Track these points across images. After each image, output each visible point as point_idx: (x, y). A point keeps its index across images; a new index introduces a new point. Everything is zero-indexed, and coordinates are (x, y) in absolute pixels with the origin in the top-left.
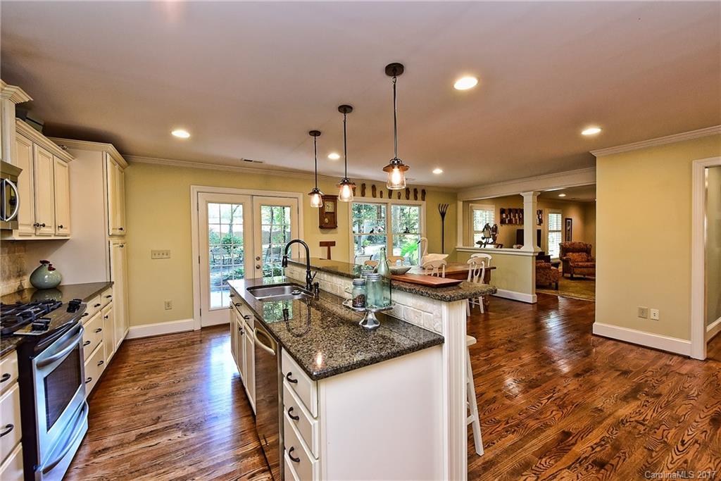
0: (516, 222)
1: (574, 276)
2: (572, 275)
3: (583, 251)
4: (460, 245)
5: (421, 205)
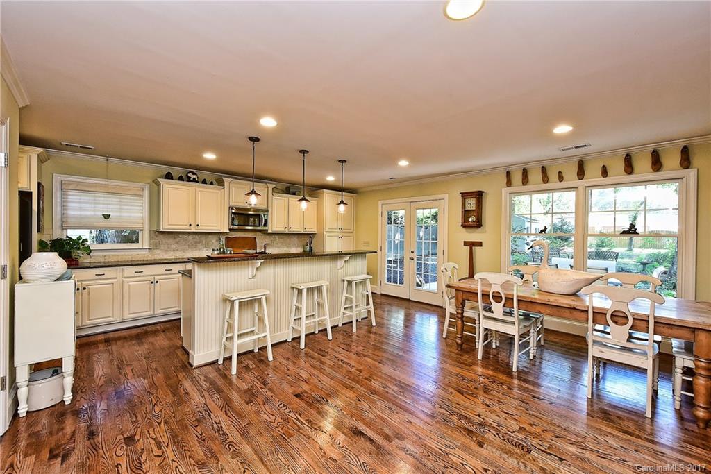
5: (682, 178)
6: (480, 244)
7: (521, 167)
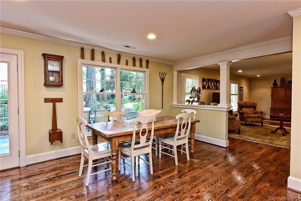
0: (212, 88)
1: (247, 123)
2: (246, 123)
3: (252, 108)
4: (175, 103)
5: (145, 72)
6: (60, 100)
7: (91, 48)
